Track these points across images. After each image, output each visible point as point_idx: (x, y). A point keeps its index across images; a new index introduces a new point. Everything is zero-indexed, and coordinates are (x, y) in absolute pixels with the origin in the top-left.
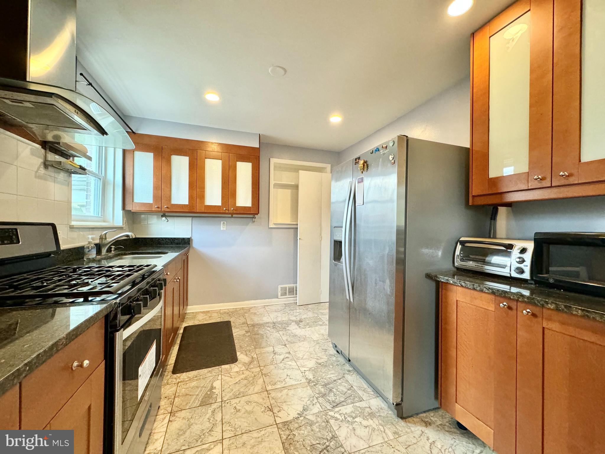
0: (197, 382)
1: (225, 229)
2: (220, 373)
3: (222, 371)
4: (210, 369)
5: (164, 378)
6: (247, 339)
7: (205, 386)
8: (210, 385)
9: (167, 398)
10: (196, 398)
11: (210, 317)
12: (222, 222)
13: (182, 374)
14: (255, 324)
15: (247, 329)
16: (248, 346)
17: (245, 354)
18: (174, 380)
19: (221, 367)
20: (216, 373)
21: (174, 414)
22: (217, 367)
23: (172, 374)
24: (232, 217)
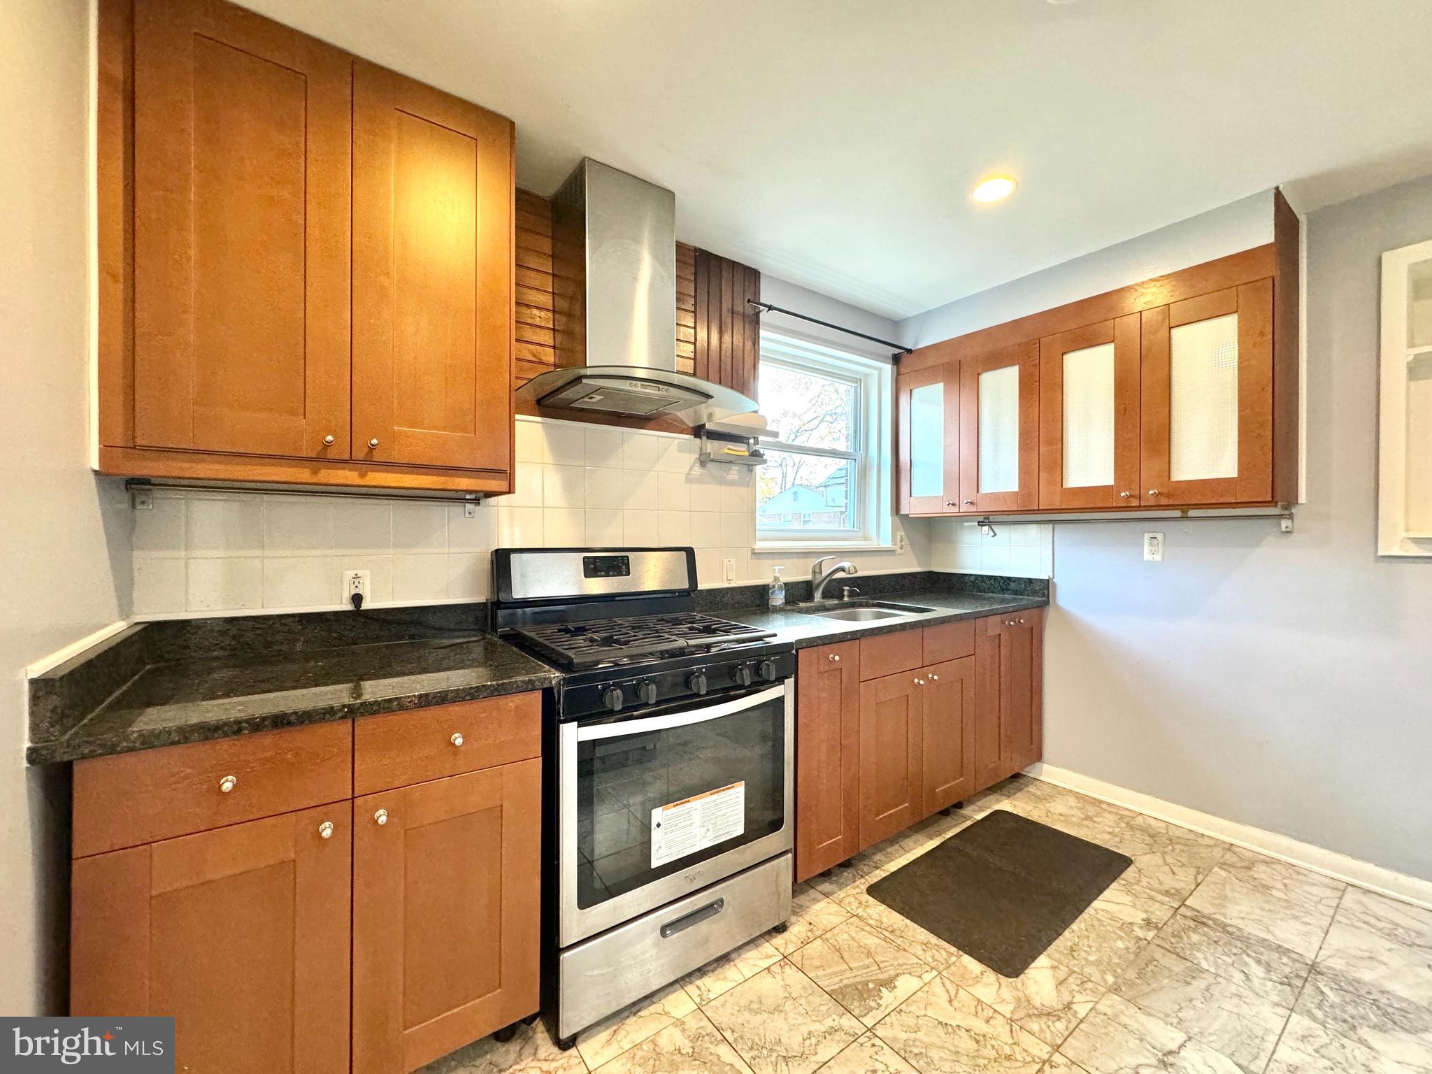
0: (879, 944)
1: (1158, 558)
2: (941, 968)
3: (953, 968)
4: (934, 939)
5: (849, 887)
6: (1120, 944)
7: (881, 965)
8: (892, 973)
9: (811, 926)
10: (842, 972)
11: (1087, 818)
12: (1147, 536)
13: (879, 903)
14: (1215, 921)
15: (1160, 913)
16: (1097, 963)
17: (1062, 977)
18: (855, 905)
19: (959, 957)
20: (934, 960)
21: (787, 964)
22: (953, 949)
23: (865, 891)
24: (1184, 517)
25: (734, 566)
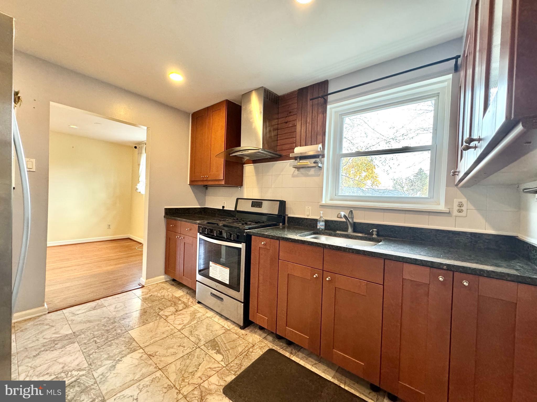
0: (238, 351)
2: (227, 368)
3: (228, 372)
7: (227, 352)
8: (224, 354)
9: (245, 335)
10: (223, 342)
13: (264, 352)
18: (261, 346)
20: (232, 367)
23: (271, 348)
25: (310, 210)
